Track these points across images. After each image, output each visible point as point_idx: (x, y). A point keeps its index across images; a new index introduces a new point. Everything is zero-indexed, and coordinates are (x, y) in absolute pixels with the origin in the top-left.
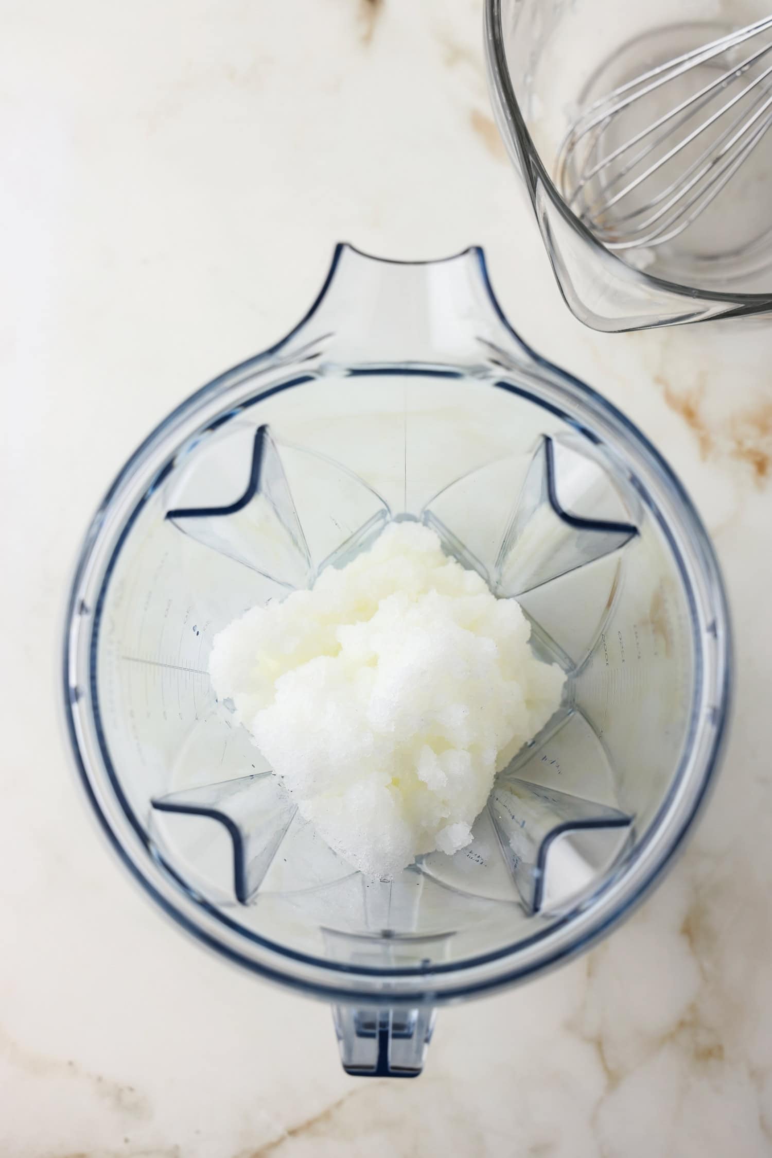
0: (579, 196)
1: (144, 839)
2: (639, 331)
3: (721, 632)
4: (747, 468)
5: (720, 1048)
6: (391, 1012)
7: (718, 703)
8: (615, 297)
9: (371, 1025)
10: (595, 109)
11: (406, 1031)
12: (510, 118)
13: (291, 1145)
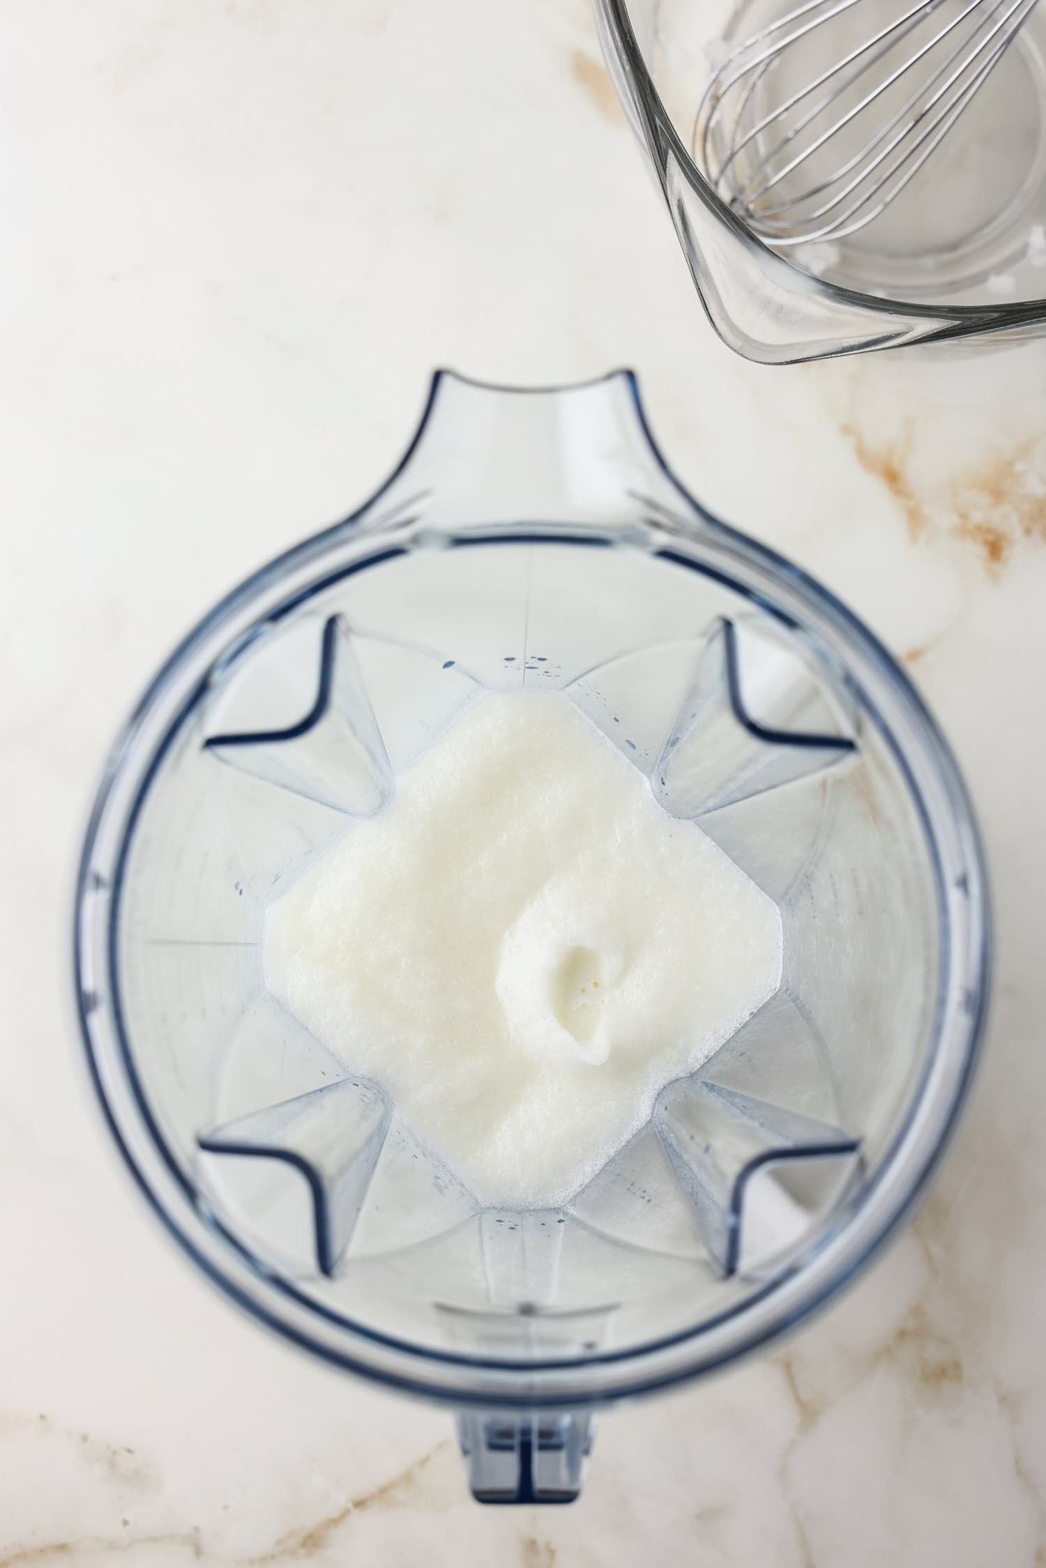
0: (729, 172)
1: (189, 1191)
2: (815, 362)
3: (975, 886)
4: (976, 551)
5: (957, 1366)
6: (536, 1419)
7: (972, 982)
8: (780, 314)
9: (507, 1434)
10: (747, 48)
11: (554, 1441)
12: (628, 68)
13: (358, 1520)
